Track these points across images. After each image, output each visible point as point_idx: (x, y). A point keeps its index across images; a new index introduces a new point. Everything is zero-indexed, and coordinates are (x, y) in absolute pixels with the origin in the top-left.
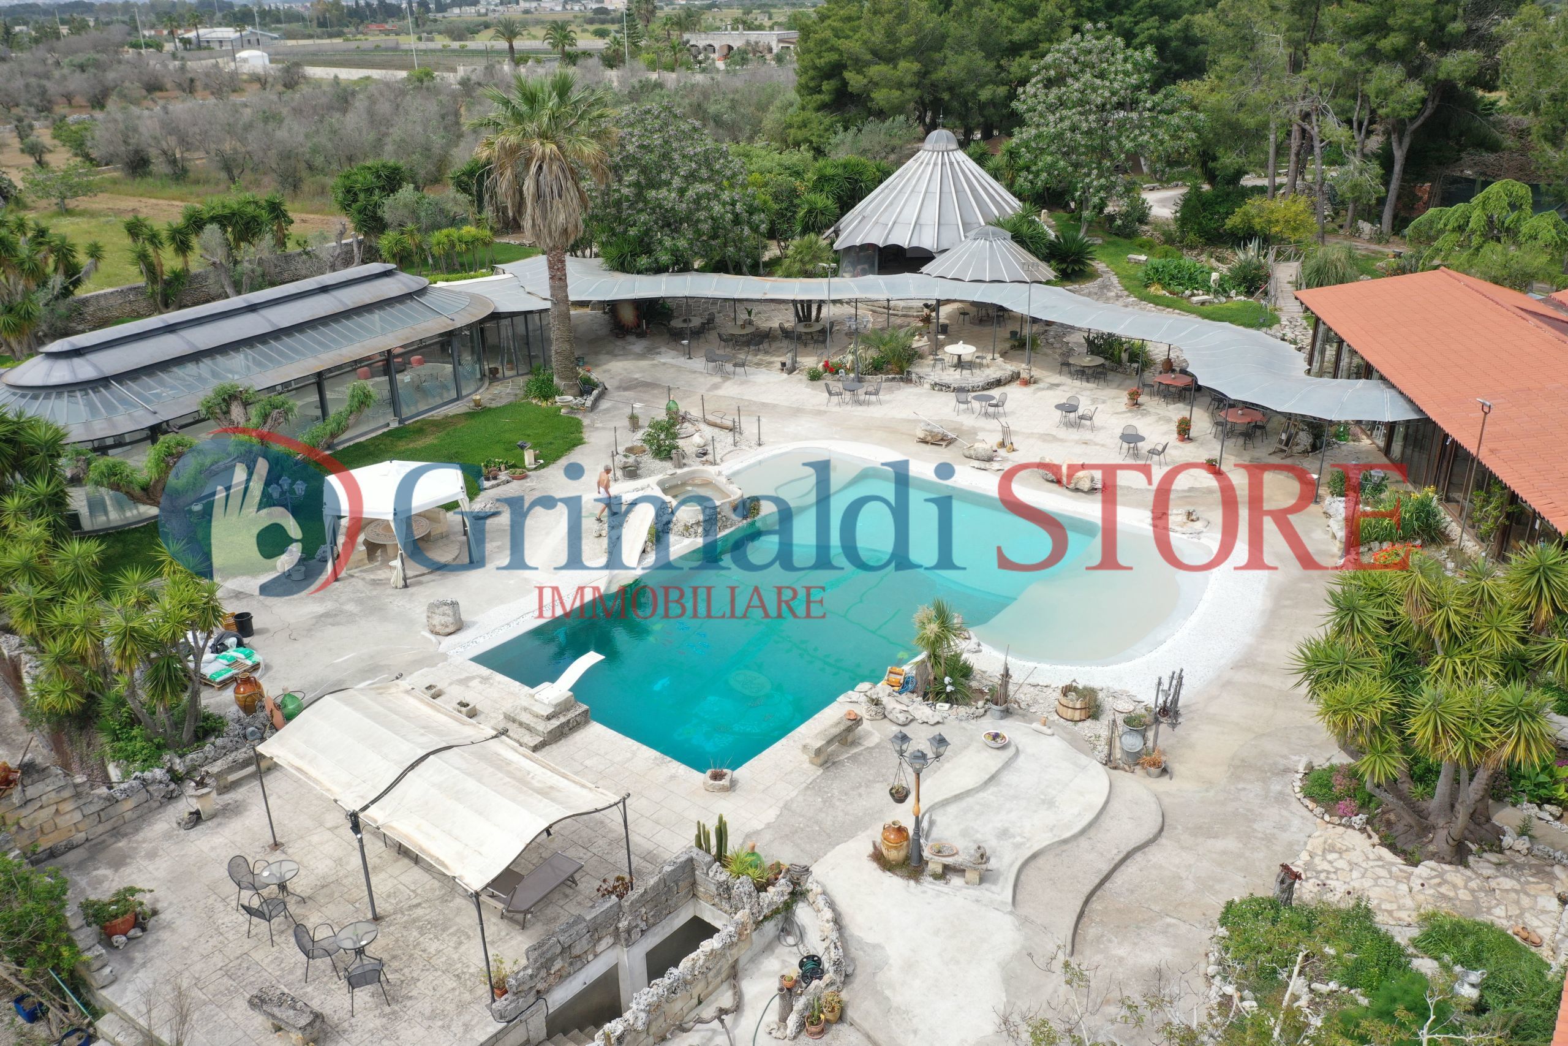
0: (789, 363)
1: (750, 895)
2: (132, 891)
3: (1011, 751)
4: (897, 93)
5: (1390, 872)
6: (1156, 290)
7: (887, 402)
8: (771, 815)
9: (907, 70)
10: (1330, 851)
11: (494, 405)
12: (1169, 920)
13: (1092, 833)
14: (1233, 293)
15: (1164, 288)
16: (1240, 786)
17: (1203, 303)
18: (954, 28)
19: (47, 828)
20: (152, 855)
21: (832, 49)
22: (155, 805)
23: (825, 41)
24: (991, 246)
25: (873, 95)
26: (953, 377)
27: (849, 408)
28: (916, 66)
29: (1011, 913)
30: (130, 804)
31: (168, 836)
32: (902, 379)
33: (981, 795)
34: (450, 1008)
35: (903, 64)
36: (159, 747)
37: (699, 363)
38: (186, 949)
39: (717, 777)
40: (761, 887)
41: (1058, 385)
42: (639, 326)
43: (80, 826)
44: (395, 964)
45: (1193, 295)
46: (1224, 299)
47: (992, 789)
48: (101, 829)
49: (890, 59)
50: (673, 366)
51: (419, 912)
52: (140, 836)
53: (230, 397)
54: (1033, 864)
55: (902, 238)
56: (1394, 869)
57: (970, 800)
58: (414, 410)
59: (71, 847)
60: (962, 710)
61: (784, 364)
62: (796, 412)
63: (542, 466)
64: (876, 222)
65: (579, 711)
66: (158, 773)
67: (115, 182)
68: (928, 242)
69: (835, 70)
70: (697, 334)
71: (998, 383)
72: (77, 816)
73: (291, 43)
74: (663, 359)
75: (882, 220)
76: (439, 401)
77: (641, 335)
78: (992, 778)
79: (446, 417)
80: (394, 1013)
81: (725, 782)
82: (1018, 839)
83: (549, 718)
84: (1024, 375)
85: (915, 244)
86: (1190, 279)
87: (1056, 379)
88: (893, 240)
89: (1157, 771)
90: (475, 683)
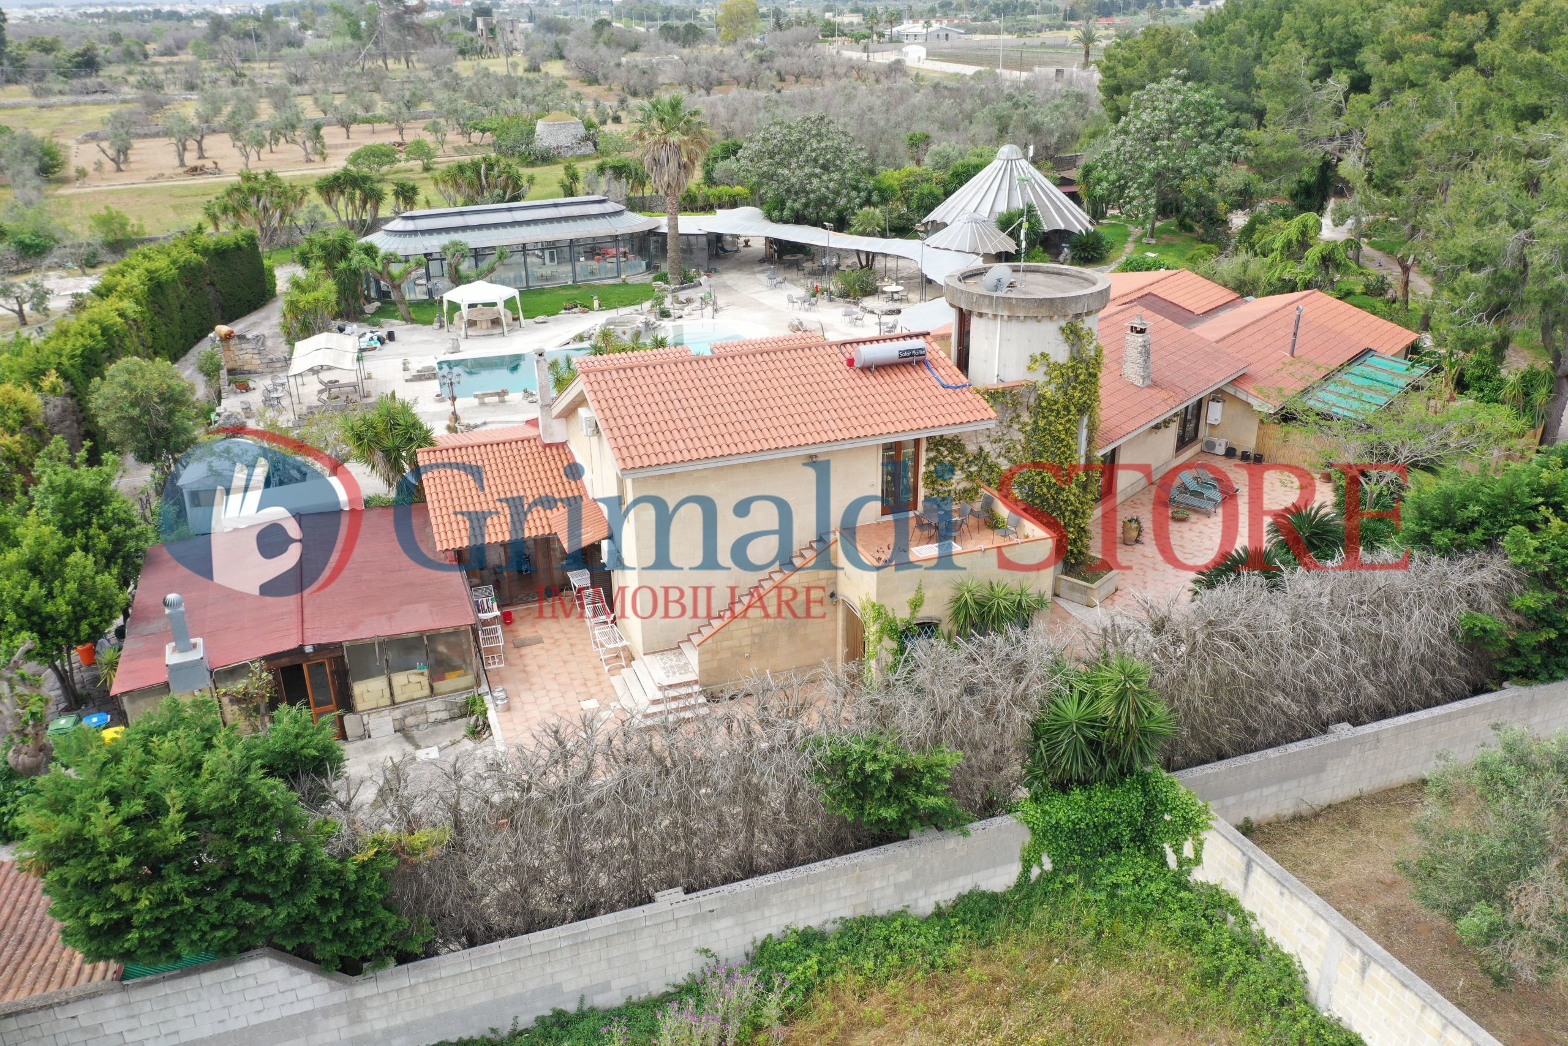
2: (248, 382)
7: (821, 310)
11: (632, 283)
26: (878, 304)
27: (797, 311)
32: (853, 303)
38: (249, 396)
43: (260, 366)
48: (268, 370)
50: (758, 279)
58: (588, 278)
59: (256, 372)
64: (947, 207)
65: (432, 372)
72: (259, 362)
73: (977, 37)
75: (950, 205)
76: (606, 276)
79: (600, 284)
81: (438, 399)
83: (418, 371)
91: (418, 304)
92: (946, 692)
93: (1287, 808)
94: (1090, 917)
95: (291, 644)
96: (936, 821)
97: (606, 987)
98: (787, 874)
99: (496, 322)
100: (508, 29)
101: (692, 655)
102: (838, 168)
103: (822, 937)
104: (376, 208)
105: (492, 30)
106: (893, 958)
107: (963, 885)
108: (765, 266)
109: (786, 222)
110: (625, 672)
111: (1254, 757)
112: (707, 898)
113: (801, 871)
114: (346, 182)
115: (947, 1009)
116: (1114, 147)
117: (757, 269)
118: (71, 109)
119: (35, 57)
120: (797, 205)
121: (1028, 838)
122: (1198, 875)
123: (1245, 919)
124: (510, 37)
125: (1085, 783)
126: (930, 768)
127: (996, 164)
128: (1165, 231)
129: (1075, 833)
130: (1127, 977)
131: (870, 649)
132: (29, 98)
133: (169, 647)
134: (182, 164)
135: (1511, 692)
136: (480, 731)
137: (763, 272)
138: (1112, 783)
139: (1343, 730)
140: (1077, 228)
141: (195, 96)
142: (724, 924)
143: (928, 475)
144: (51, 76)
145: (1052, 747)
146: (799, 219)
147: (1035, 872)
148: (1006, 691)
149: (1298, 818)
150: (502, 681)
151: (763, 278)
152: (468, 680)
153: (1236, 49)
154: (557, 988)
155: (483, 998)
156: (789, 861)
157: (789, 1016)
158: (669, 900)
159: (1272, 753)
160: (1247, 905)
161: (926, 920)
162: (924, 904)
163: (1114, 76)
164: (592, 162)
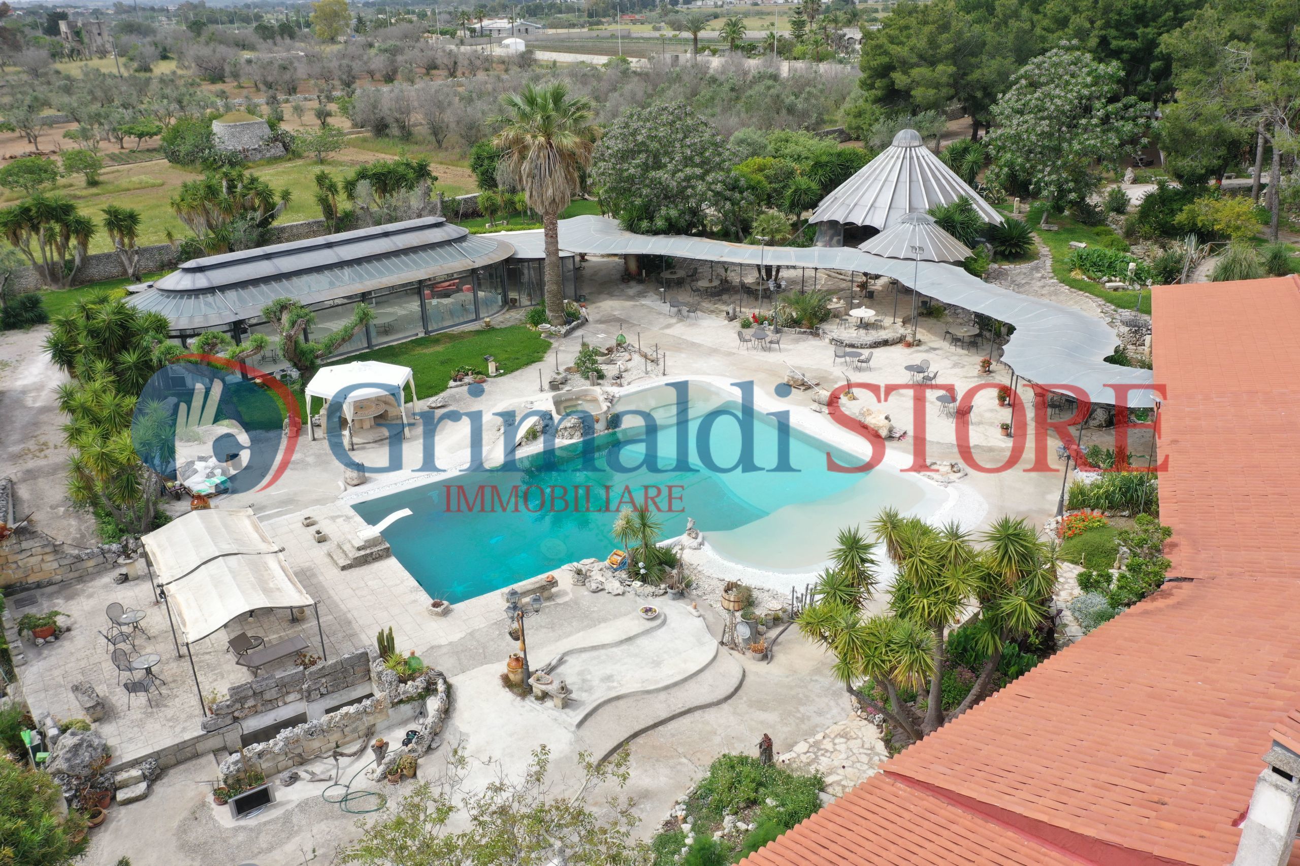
0: (731, 312)
1: (391, 683)
2: (57, 613)
3: (658, 622)
4: (932, 92)
5: (871, 759)
6: (1077, 275)
7: (786, 350)
8: (456, 636)
9: (945, 72)
10: (842, 737)
11: (503, 326)
12: (684, 760)
13: (673, 691)
14: (1149, 282)
15: (1084, 273)
16: (814, 678)
17: (1116, 289)
18: (991, 37)
19: (36, 569)
20: (90, 596)
21: (886, 53)
22: (109, 566)
23: (879, 47)
24: (914, 230)
25: (913, 93)
26: (849, 334)
27: (755, 352)
28: (952, 69)
29: (574, 732)
30: (91, 563)
31: (106, 586)
32: (811, 333)
33: (615, 650)
34: (183, 716)
35: (940, 67)
36: (121, 530)
37: (666, 308)
38: (72, 653)
39: (435, 605)
40: (402, 680)
41: (935, 349)
42: (640, 274)
43: (58, 571)
44: (172, 685)
45: (1110, 281)
46: (1137, 287)
47: (624, 647)
48: (71, 575)
49: (932, 63)
50: (648, 307)
51: (207, 657)
52: (90, 584)
53: (284, 307)
54: (614, 703)
55: (858, 219)
56: (876, 758)
57: (603, 652)
58: (441, 326)
59: (50, 583)
60: (650, 589)
61: (728, 313)
62: (713, 351)
63: (501, 375)
64: (843, 203)
65: (383, 547)
66: (115, 547)
67: (365, 140)
68: (876, 221)
69: (885, 71)
70: (680, 283)
71: (885, 343)
72: (55, 565)
73: (551, 31)
74: (644, 302)
75: (847, 202)
76: (462, 320)
77: (640, 281)
78: (629, 639)
79: (463, 332)
80: (152, 713)
81: (439, 610)
82: (615, 684)
83: (359, 549)
84: (909, 339)
85: (867, 223)
86: (1109, 266)
87: (938, 343)
88: (850, 219)
89: (760, 656)
90: (340, 520)
99: (383, 417)
100: (95, 32)
109: (656, 233)
124: (99, 40)
140: (997, 220)
146: (673, 229)
164: (289, 165)
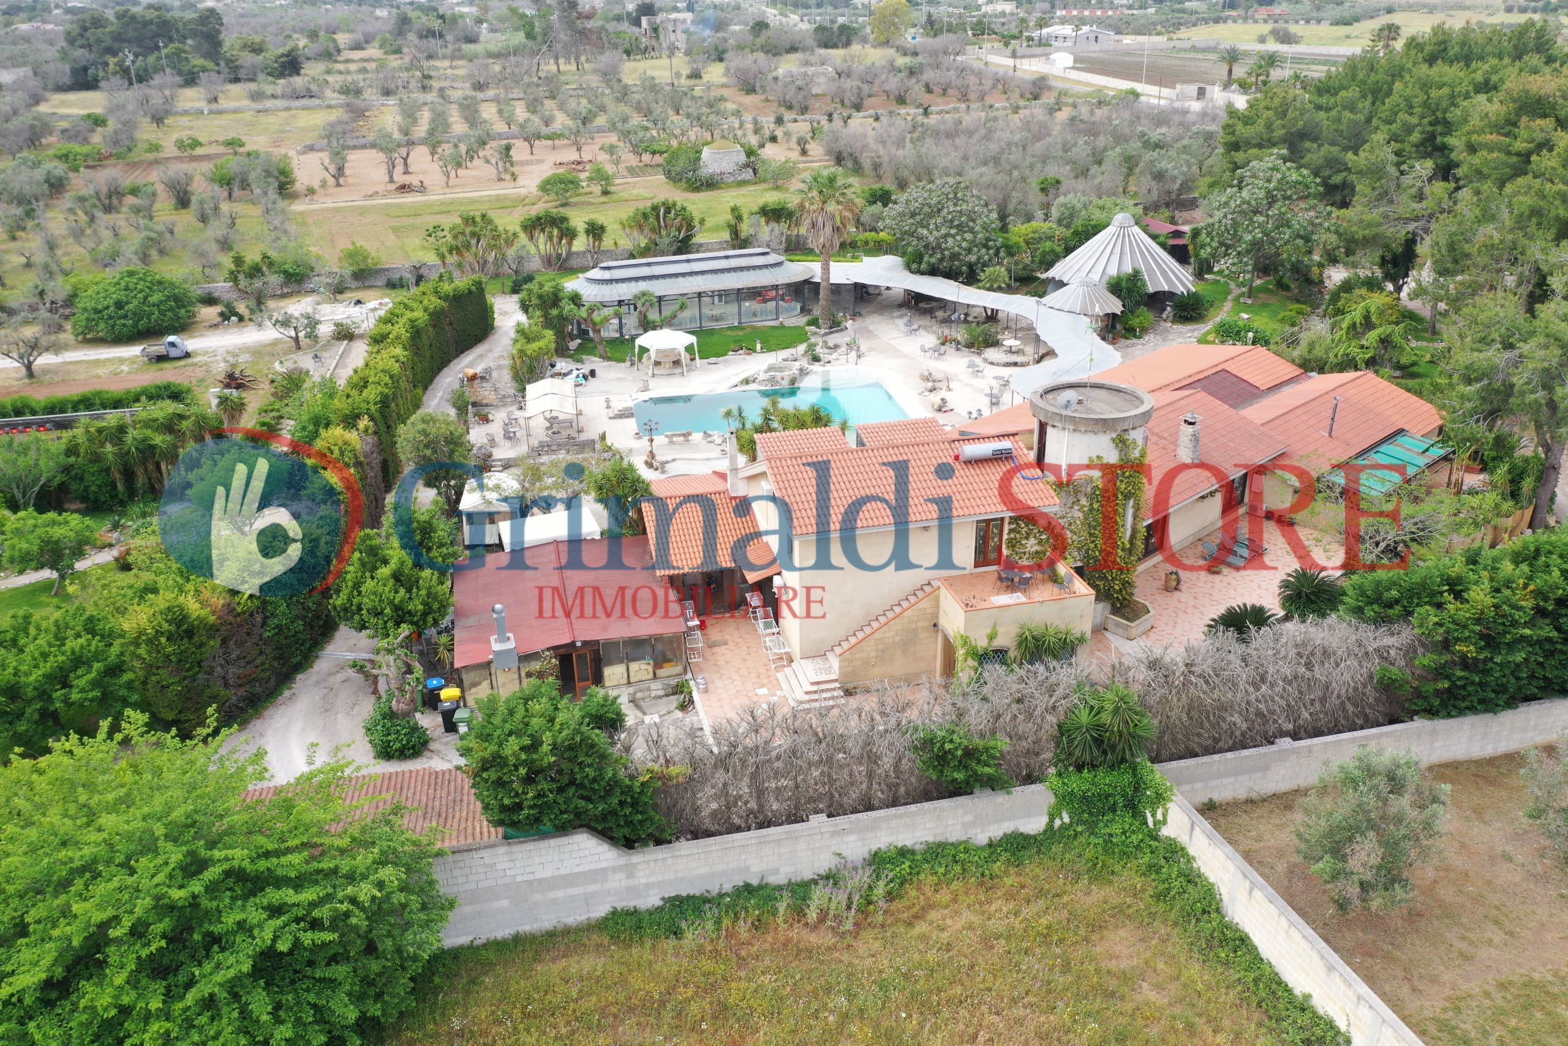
2: (490, 415)
6: (1212, 337)
7: (949, 359)
11: (789, 325)
15: (1217, 337)
19: (487, 396)
22: (516, 403)
26: (992, 355)
30: (509, 400)
32: (977, 353)
34: (521, 450)
36: (522, 380)
37: (906, 326)
38: (491, 426)
43: (495, 400)
44: (521, 439)
50: (894, 325)
53: (646, 295)
58: (751, 320)
59: (491, 404)
61: (939, 334)
62: (902, 356)
63: (763, 352)
65: (630, 412)
66: (520, 394)
71: (1015, 364)
72: (494, 397)
74: (896, 321)
75: (1068, 265)
76: (766, 319)
77: (909, 307)
80: (512, 448)
86: (1237, 333)
88: (1058, 277)
90: (622, 402)
91: (612, 342)
92: (1001, 701)
93: (1242, 794)
94: (1089, 853)
95: (566, 640)
96: (993, 784)
97: (776, 871)
98: (893, 810)
99: (677, 363)
100: (671, 29)
101: (834, 662)
102: (971, 231)
103: (913, 852)
104: (570, 244)
105: (655, 30)
106: (958, 868)
107: (1008, 827)
108: (904, 311)
109: (923, 273)
110: (787, 670)
111: (1216, 757)
112: (841, 821)
113: (901, 809)
114: (546, 222)
115: (989, 902)
116: (1216, 219)
117: (897, 314)
118: (284, 114)
119: (247, 59)
120: (933, 260)
121: (1052, 800)
122: (1165, 832)
123: (1190, 860)
124: (673, 37)
125: (1094, 767)
126: (987, 749)
127: (1110, 230)
128: (1263, 289)
129: (1084, 798)
130: (1107, 891)
131: (959, 665)
132: (246, 102)
133: (493, 638)
134: (391, 181)
135: (1419, 724)
136: (686, 705)
137: (901, 317)
138: (1112, 767)
139: (1286, 743)
140: (1180, 289)
141: (392, 101)
142: (852, 838)
143: (1010, 541)
144: (261, 77)
145: (1071, 741)
146: (933, 272)
147: (1057, 823)
148: (1042, 702)
149: (1250, 801)
150: (701, 671)
151: (901, 323)
152: (679, 669)
153: (1347, 115)
154: (747, 869)
155: (704, 870)
156: (894, 803)
157: (890, 896)
158: (818, 821)
159: (1229, 755)
160: (1192, 851)
161: (982, 848)
162: (981, 838)
163: (1233, 133)
164: (751, 188)
